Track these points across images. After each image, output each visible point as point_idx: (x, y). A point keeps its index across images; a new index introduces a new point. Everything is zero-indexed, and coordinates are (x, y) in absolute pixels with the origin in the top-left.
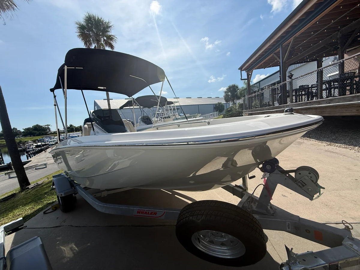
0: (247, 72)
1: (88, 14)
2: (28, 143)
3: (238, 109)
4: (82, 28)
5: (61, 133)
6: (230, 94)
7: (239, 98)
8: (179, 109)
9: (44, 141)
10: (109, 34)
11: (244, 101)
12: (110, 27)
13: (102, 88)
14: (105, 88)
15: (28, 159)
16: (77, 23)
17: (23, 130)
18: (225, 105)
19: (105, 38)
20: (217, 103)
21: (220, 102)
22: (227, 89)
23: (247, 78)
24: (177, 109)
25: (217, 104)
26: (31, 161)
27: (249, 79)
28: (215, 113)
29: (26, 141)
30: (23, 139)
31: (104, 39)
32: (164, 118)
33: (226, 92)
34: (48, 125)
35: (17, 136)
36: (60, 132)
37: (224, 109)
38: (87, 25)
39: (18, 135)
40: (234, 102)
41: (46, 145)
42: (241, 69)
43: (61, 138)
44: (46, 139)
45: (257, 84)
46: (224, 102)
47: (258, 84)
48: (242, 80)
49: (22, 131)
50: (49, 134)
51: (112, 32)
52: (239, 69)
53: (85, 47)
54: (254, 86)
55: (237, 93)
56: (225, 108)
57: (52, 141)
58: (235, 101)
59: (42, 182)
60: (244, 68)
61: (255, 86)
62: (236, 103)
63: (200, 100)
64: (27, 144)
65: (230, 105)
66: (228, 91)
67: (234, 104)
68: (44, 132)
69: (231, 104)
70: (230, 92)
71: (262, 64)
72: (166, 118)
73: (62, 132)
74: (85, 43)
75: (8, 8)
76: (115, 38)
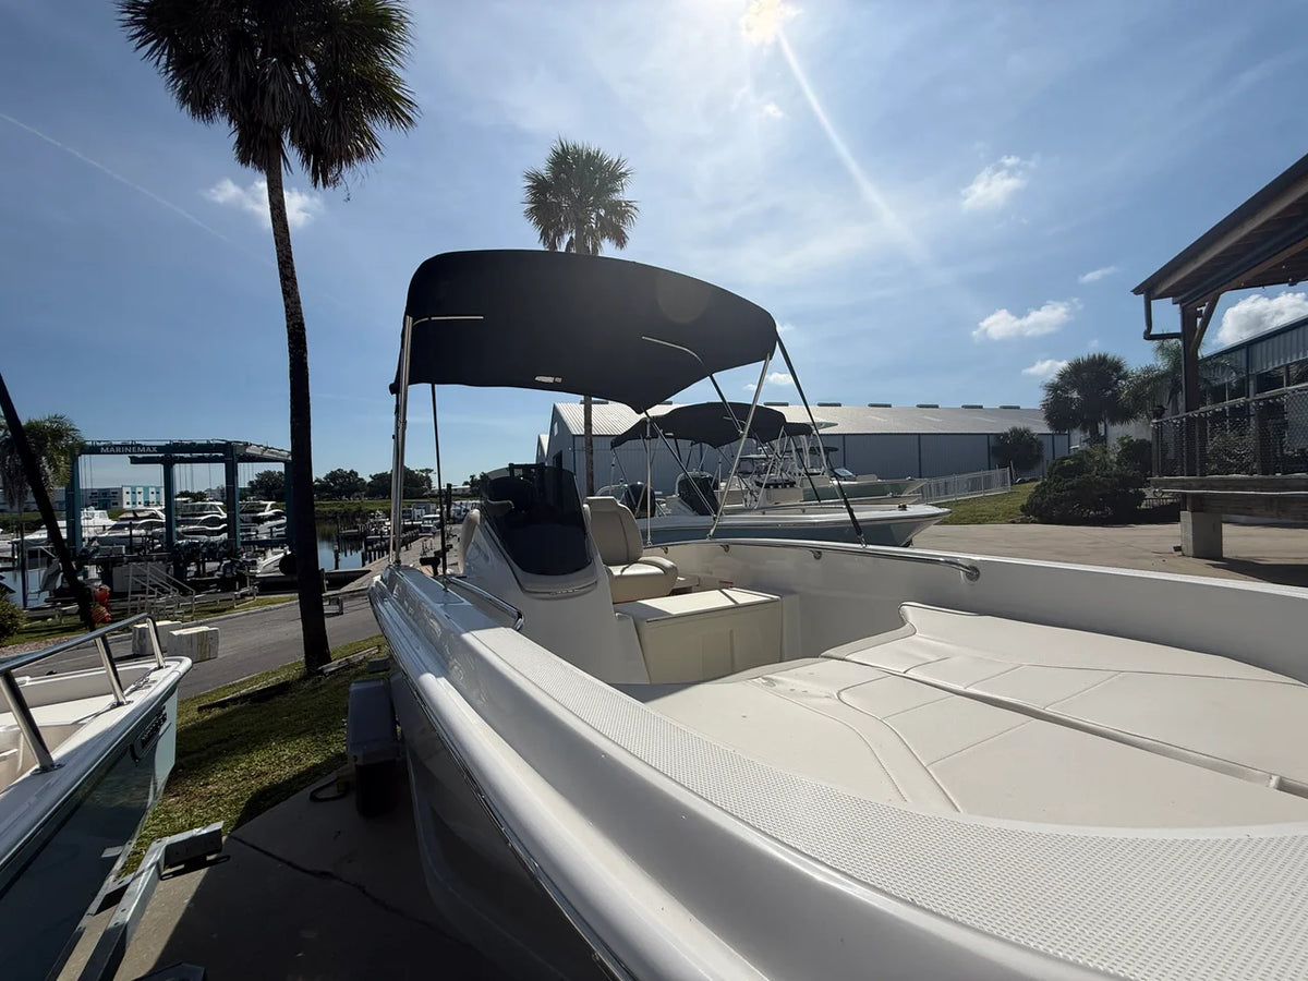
0: (1181, 302)
1: (562, 145)
2: (373, 517)
3: (1119, 463)
4: (539, 188)
5: (455, 495)
6: (1075, 395)
7: (1124, 415)
8: (836, 450)
9: (410, 517)
10: (616, 197)
11: (1158, 432)
12: (625, 174)
13: (550, 380)
14: (559, 380)
15: (364, 565)
16: (528, 177)
17: (370, 480)
18: (1047, 442)
19: (602, 213)
20: (1006, 430)
21: (1020, 425)
22: (1062, 376)
23: (1179, 331)
24: (828, 450)
25: (1006, 434)
26: (369, 571)
27: (1192, 331)
28: (997, 473)
29: (372, 511)
30: (367, 504)
31: (598, 214)
32: (767, 486)
33: (1053, 388)
34: (427, 470)
35: (356, 494)
36: (453, 492)
37: (1039, 457)
38: (556, 177)
39: (357, 490)
40: (1095, 432)
41: (413, 527)
42: (1149, 290)
43: (452, 513)
44: (417, 512)
45: (1233, 355)
46: (1040, 427)
47: (1241, 356)
48: (1148, 336)
49: (368, 480)
50: (425, 497)
51: (626, 193)
52: (1137, 291)
53: (541, 247)
54: (1217, 365)
55: (1116, 395)
56: (1047, 454)
57: (428, 519)
58: (1101, 427)
59: (361, 658)
60: (1164, 288)
61: (1224, 367)
62: (1105, 439)
63: (928, 415)
64: (372, 520)
65: (1073, 441)
66: (1069, 383)
67: (1098, 439)
68: (415, 489)
69: (1078, 440)
70: (1073, 387)
71: (1281, 264)
72: (776, 486)
73: (458, 492)
74: (544, 235)
75: (360, 155)
76: (633, 211)
